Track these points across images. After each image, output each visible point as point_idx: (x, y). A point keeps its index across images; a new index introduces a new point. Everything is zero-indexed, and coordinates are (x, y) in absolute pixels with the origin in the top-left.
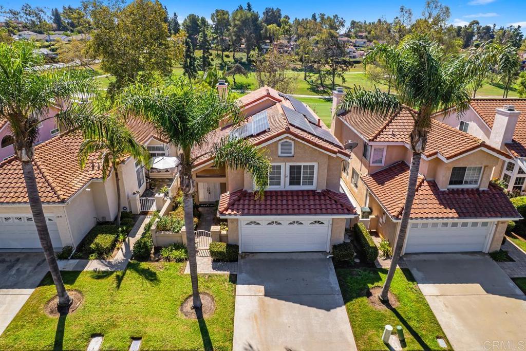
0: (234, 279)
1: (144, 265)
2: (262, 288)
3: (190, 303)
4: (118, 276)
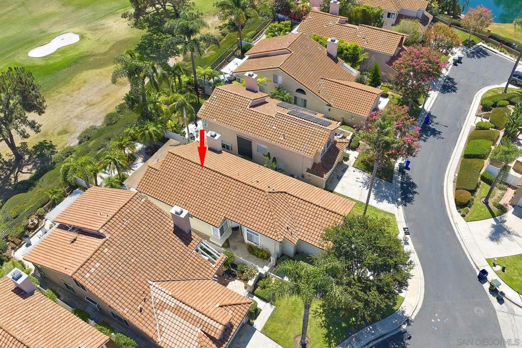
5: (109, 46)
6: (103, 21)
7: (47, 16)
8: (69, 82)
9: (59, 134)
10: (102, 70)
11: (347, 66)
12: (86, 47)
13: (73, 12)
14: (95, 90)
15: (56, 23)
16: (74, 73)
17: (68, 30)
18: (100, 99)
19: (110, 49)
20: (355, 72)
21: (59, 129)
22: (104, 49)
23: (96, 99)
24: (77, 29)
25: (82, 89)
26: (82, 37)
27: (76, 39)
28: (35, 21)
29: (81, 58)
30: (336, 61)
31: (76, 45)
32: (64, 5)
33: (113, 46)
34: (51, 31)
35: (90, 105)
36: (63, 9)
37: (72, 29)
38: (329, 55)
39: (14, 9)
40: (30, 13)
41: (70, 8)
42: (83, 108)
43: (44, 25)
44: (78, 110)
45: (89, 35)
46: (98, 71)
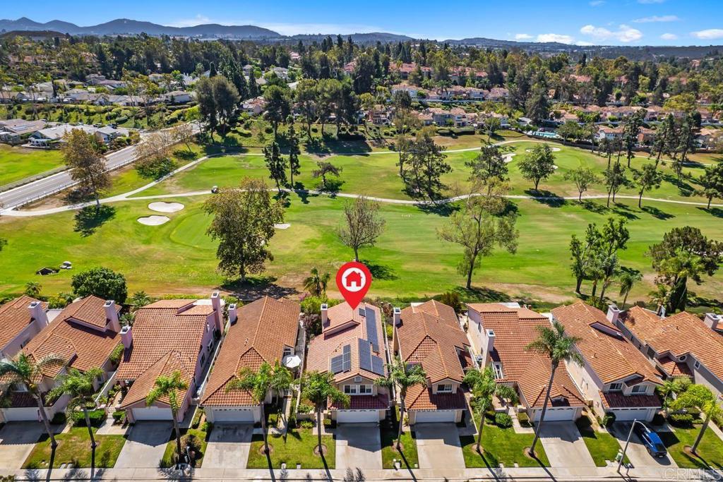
0: (335, 438)
1: (294, 430)
2: (347, 441)
3: (317, 449)
4: (284, 437)
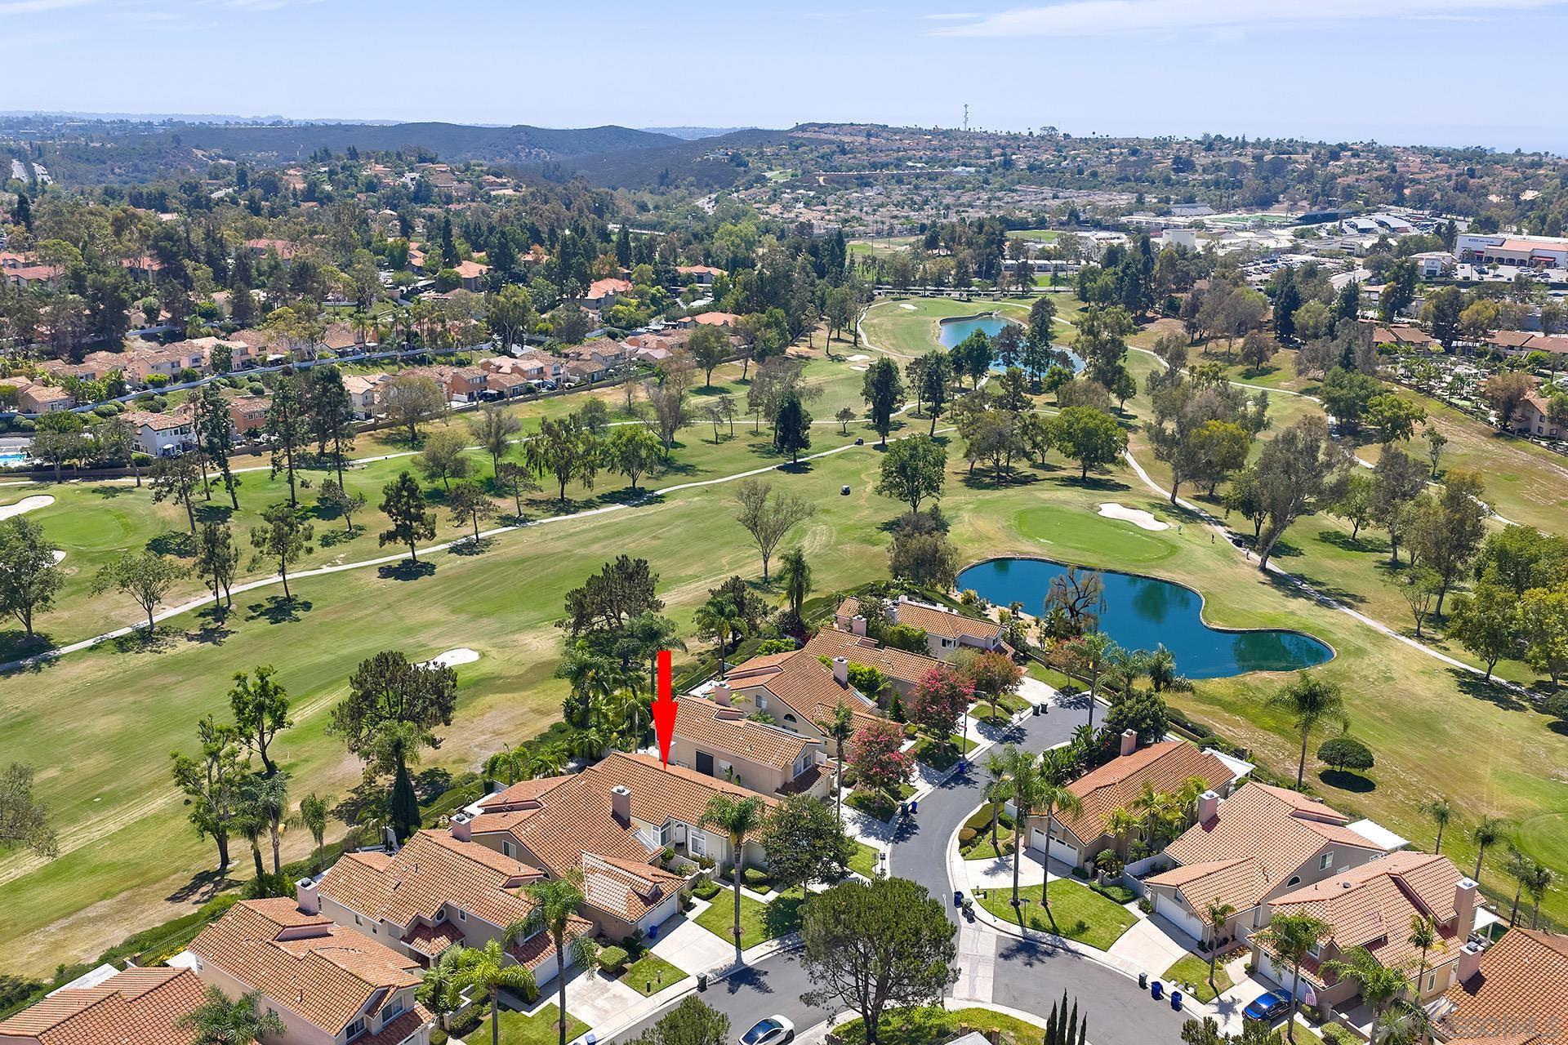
5: (525, 669)
6: (516, 637)
7: (427, 625)
8: (467, 706)
9: (454, 762)
10: (516, 695)
11: (862, 696)
12: (488, 668)
13: (468, 621)
14: (505, 717)
15: (441, 635)
16: (475, 696)
17: (461, 645)
18: (511, 728)
19: (527, 672)
20: (871, 703)
21: (455, 757)
22: (517, 671)
23: (505, 728)
24: (474, 645)
25: (488, 715)
26: (483, 655)
27: (474, 657)
28: (410, 631)
29: (483, 680)
30: (845, 687)
31: (474, 664)
32: (453, 612)
33: (532, 668)
34: (434, 645)
35: (497, 733)
36: (453, 617)
37: (467, 644)
38: (836, 679)
39: (374, 613)
40: (401, 619)
41: (464, 617)
42: (487, 737)
43: (422, 638)
44: (480, 739)
45: (494, 652)
46: (510, 696)
